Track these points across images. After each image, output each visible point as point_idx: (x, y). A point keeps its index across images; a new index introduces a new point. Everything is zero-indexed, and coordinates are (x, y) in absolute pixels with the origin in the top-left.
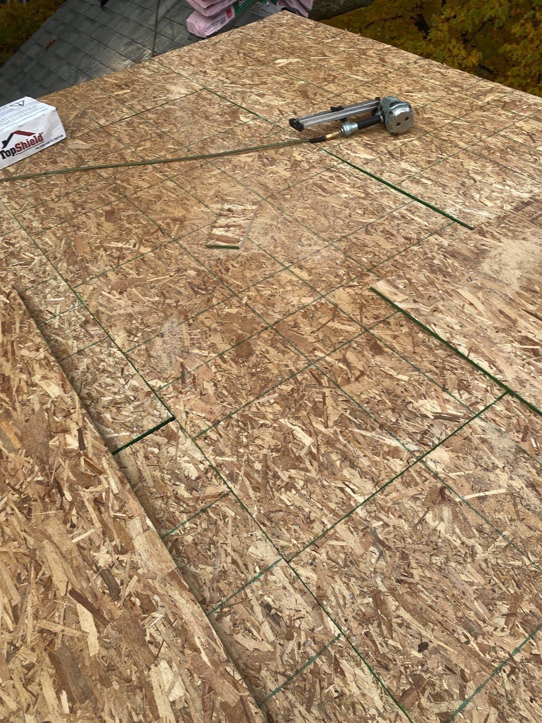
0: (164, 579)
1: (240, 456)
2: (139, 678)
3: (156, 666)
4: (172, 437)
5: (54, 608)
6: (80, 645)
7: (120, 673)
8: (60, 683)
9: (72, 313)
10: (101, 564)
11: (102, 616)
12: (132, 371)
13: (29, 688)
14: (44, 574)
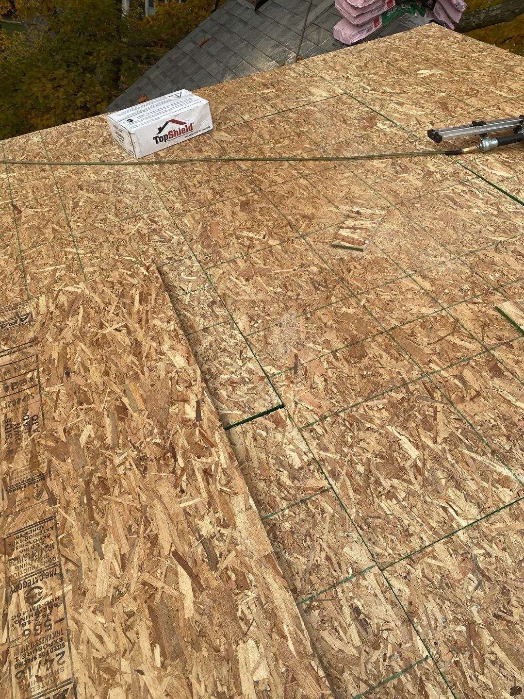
0: (260, 560)
1: (343, 455)
2: (227, 650)
3: (244, 642)
4: (279, 424)
5: (157, 564)
6: (176, 605)
7: (210, 641)
8: (155, 637)
9: (202, 293)
10: (204, 532)
11: (200, 583)
12: (250, 354)
13: (128, 634)
14: (152, 531)
